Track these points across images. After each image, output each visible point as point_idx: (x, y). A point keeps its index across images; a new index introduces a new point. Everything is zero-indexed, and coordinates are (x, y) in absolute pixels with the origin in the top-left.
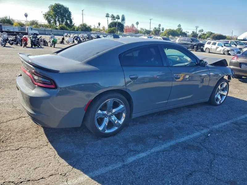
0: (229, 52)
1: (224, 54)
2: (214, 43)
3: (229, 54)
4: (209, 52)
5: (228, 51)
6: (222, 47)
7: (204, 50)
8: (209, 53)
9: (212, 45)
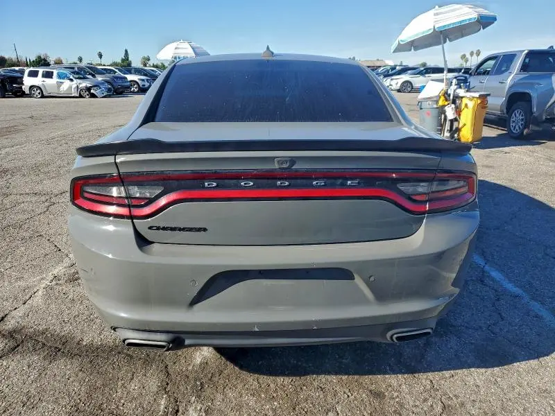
0: (92, 91)
1: (81, 96)
2: (47, 72)
3: (93, 96)
4: (43, 97)
5: (89, 89)
6: (71, 80)
7: (27, 92)
8: (41, 97)
9: (44, 79)
